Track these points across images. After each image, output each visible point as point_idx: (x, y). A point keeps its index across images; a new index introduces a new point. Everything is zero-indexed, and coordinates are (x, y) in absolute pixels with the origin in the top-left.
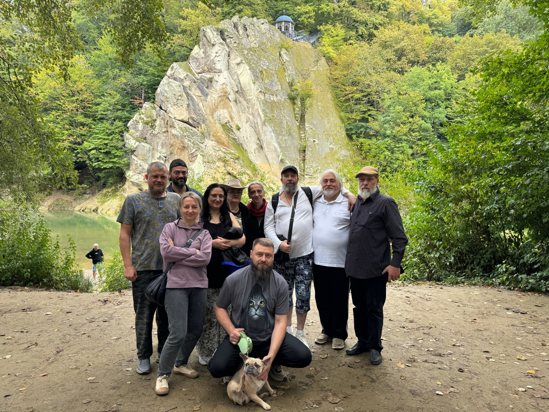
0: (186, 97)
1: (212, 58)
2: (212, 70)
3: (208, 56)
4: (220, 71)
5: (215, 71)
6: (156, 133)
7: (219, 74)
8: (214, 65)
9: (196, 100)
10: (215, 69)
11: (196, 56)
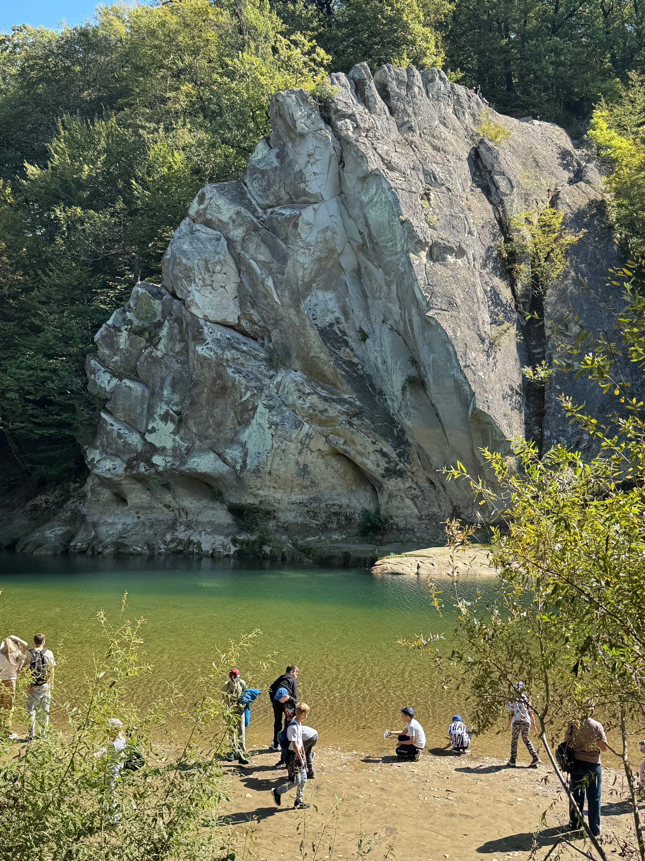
0: (233, 265)
1: (297, 168)
2: (297, 197)
3: (290, 165)
4: (318, 199)
5: (304, 198)
6: (159, 354)
7: (316, 206)
8: (302, 186)
9: (258, 271)
10: (306, 193)
11: (261, 166)
